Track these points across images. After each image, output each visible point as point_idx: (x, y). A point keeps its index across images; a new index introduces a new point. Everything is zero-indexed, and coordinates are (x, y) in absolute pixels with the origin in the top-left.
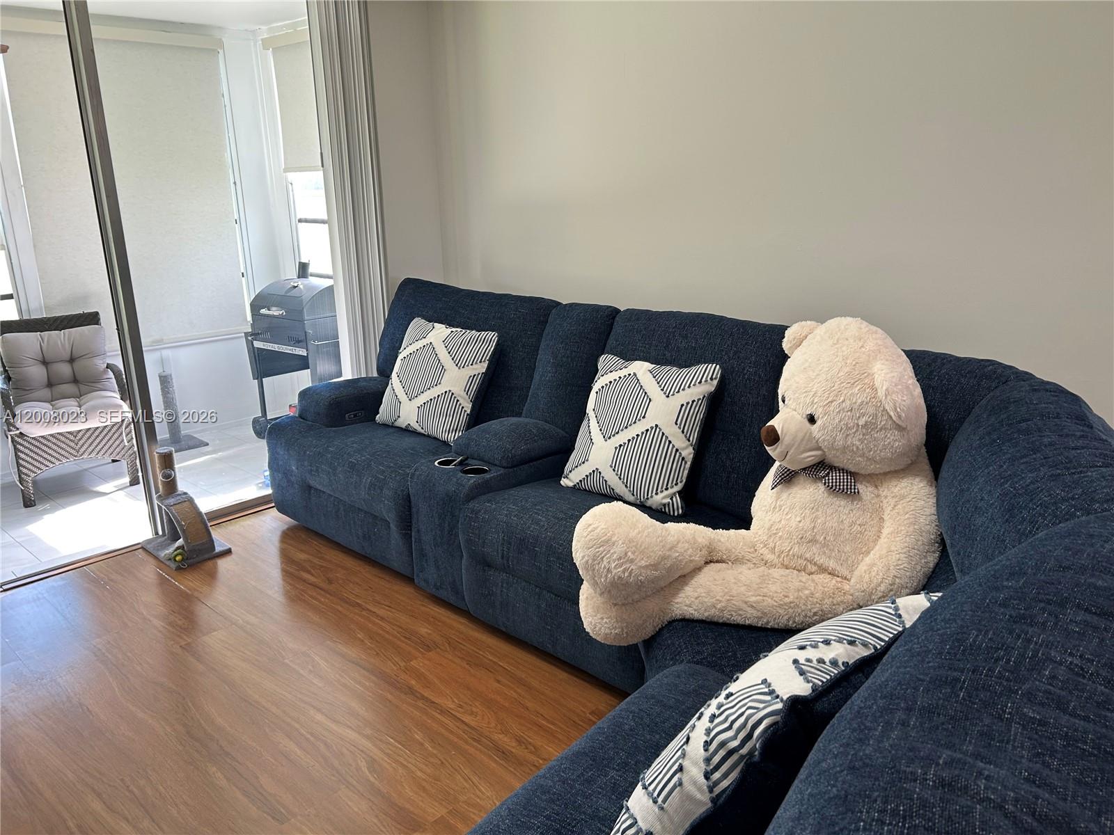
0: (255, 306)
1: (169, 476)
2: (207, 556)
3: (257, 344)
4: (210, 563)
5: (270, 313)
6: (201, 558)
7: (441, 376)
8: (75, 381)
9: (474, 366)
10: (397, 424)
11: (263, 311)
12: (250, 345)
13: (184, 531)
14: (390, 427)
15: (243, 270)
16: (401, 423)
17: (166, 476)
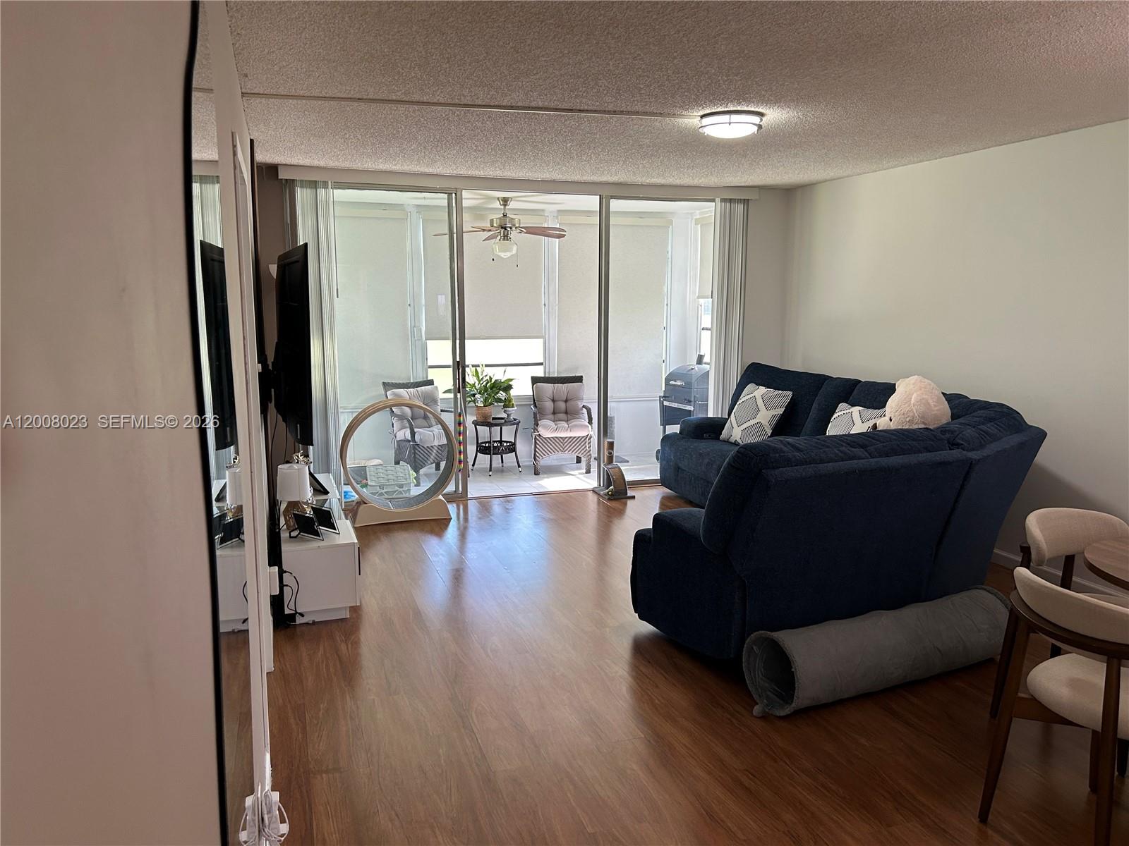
0: (667, 380)
1: (611, 453)
2: (623, 497)
3: (666, 403)
4: (624, 500)
5: (675, 383)
6: (619, 497)
7: (757, 414)
8: (566, 413)
9: (776, 410)
10: (730, 440)
11: (672, 382)
12: (662, 403)
13: (614, 481)
14: (727, 442)
15: (664, 359)
16: (732, 440)
17: (610, 453)
